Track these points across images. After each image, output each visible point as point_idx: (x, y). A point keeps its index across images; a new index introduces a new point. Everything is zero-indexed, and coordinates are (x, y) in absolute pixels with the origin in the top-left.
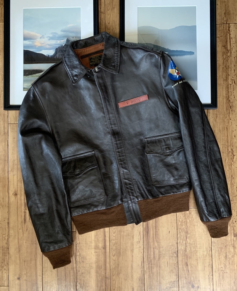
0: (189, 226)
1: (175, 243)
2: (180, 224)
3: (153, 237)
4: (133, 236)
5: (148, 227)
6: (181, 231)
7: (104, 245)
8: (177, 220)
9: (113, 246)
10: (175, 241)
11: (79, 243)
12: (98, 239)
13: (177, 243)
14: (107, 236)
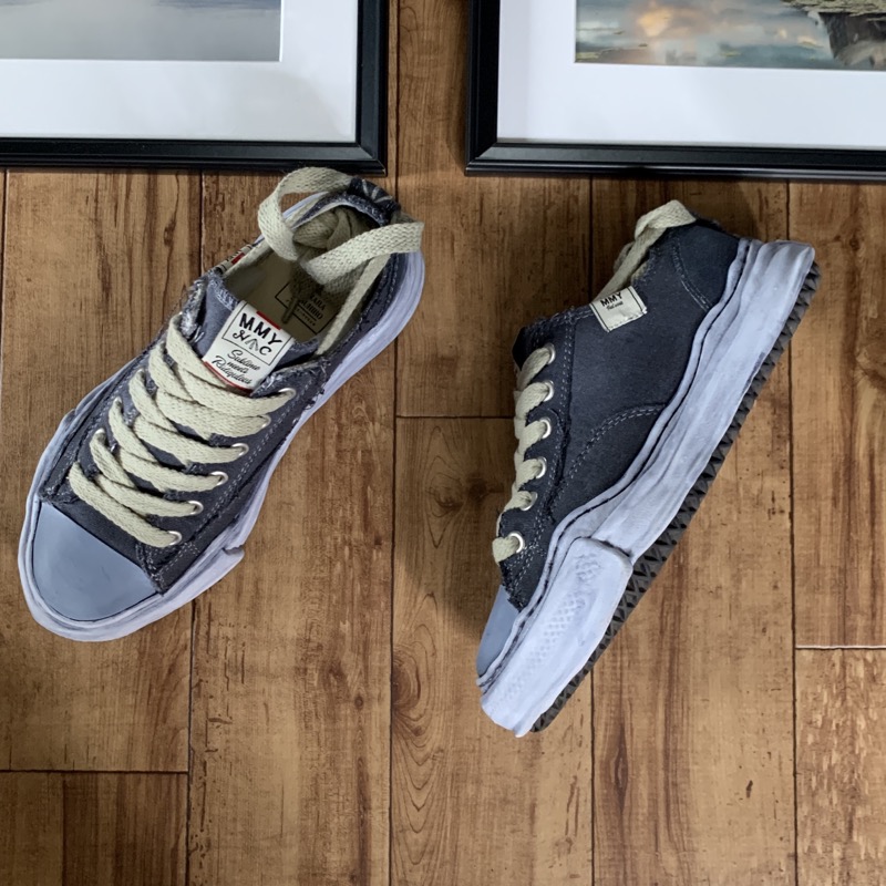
0: (864, 755)
1: (784, 853)
2: (815, 744)
3: (653, 815)
4: (533, 807)
5: (622, 754)
6: (820, 783)
7: (356, 856)
8: (795, 716)
9: (408, 865)
10: (783, 844)
11: (204, 843)
12: (322, 821)
13: (796, 856)
14: (374, 803)
